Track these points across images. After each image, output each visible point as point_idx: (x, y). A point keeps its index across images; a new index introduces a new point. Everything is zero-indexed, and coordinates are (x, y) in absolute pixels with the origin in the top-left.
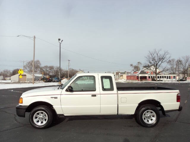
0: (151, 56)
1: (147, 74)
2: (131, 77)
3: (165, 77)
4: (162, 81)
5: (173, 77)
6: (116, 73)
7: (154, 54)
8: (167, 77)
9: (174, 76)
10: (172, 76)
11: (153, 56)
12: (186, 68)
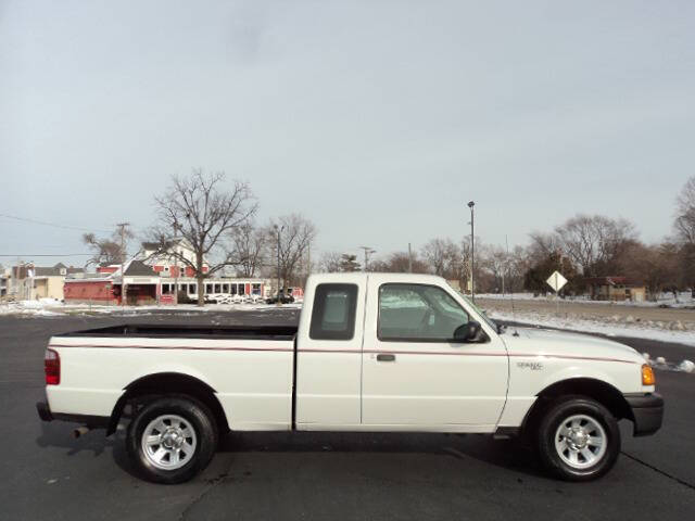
0: (180, 199)
1: (158, 274)
2: (84, 290)
3: (225, 287)
4: (215, 302)
5: (251, 287)
6: (15, 269)
7: (191, 193)
8: (234, 287)
9: (254, 286)
10: (248, 285)
11: (189, 198)
12: (290, 257)
